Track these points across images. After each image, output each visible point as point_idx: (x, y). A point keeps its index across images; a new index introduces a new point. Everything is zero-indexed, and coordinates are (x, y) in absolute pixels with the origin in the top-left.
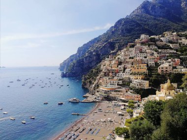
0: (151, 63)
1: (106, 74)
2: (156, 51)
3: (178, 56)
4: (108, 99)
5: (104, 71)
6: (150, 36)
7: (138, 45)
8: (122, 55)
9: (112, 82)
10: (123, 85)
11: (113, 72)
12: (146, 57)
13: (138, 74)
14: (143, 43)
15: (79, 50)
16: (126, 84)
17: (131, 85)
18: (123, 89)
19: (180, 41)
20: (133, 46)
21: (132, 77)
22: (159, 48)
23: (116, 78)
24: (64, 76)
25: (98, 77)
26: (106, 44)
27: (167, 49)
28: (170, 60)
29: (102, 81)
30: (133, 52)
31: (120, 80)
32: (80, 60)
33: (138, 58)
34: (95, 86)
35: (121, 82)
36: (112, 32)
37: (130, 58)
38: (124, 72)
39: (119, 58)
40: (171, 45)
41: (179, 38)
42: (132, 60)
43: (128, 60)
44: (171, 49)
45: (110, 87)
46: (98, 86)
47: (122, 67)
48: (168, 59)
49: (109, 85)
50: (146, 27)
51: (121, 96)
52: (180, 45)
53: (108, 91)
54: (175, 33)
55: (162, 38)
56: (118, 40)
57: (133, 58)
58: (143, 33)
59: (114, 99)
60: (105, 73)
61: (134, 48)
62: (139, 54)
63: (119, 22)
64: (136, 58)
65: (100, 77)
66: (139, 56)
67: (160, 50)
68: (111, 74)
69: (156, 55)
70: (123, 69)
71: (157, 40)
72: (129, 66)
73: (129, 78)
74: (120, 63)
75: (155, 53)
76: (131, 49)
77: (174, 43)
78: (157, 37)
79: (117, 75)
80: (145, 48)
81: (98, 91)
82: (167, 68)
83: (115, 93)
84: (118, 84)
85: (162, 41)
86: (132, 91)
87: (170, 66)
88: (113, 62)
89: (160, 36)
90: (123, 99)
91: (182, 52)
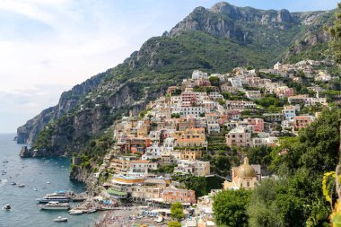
0: (214, 126)
1: (124, 150)
2: (222, 104)
3: (259, 114)
4: (127, 201)
5: (119, 142)
6: (209, 75)
7: (188, 91)
8: (157, 110)
9: (137, 165)
10: (162, 171)
11: (138, 145)
12: (202, 115)
13: (190, 148)
14: (196, 88)
15: (65, 97)
16: (165, 168)
17: (176, 171)
18: (159, 179)
19: (261, 86)
20: (178, 93)
21: (177, 155)
22: (226, 97)
23: (145, 157)
24: (27, 155)
25: (107, 157)
26: (123, 88)
27: (240, 99)
28: (246, 121)
29: (115, 164)
30: (179, 104)
31: (154, 161)
32: (66, 119)
33: (188, 117)
34: (100, 175)
35: (156, 164)
36: (137, 63)
37: (172, 117)
38: (160, 145)
39: (150, 116)
40: (247, 92)
41: (259, 79)
42: (177, 121)
43: (169, 120)
44: (248, 100)
45: (132, 175)
46: (107, 175)
47: (156, 133)
48: (242, 120)
49: (131, 172)
50: (202, 57)
51: (156, 195)
52: (262, 92)
53: (129, 186)
54: (253, 71)
55: (230, 79)
56: (147, 79)
57: (178, 116)
58: (196, 68)
59: (141, 201)
60: (123, 147)
61: (181, 97)
62: (191, 108)
64: (183, 117)
65: (112, 157)
66: (190, 111)
67: (228, 102)
68: (134, 149)
69: (220, 109)
70: (159, 138)
71: (223, 83)
72: (171, 131)
73: (171, 157)
74: (153, 126)
75: (219, 106)
76: (174, 99)
77: (252, 89)
78: (222, 77)
79: (148, 151)
80: (202, 97)
81: (107, 187)
82: (241, 136)
83: (143, 189)
84: (149, 171)
85: (230, 84)
86: (177, 183)
87: (247, 131)
88: (140, 124)
89: (228, 75)
90: (160, 200)
91: (265, 105)
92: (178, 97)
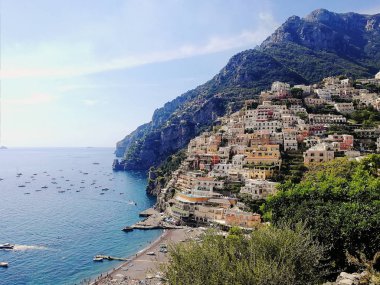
0: (291, 143)
1: (192, 166)
2: (303, 117)
3: (349, 130)
4: (191, 221)
5: (189, 159)
6: (292, 86)
7: (265, 104)
8: (229, 124)
9: (202, 182)
10: (226, 191)
11: (206, 162)
12: (279, 130)
13: (260, 166)
14: (275, 101)
15: (157, 114)
16: (231, 188)
17: (243, 190)
18: (225, 200)
19: (355, 98)
20: (254, 106)
21: (246, 173)
22: (310, 110)
23: (211, 174)
24: (118, 168)
25: (176, 173)
26: (208, 103)
27: (327, 113)
28: (331, 137)
29: (181, 181)
30: (254, 118)
31: (220, 179)
32: (153, 135)
33: (262, 132)
34: (168, 191)
35: (221, 183)
36: (222, 78)
37: (246, 132)
38: (230, 161)
39: (223, 132)
40: (336, 105)
41: (353, 90)
42: (249, 136)
43: (241, 136)
44: (336, 113)
45: (197, 194)
46: (173, 191)
47: (226, 150)
48: (327, 136)
49: (195, 190)
51: (219, 216)
52: (355, 105)
53: (192, 204)
54: (346, 81)
55: (317, 91)
56: (232, 94)
57: (251, 132)
58: (277, 80)
59: (204, 222)
60: (192, 162)
61: (257, 110)
62: (266, 123)
63: (237, 58)
64: (257, 133)
65: (180, 172)
66: (266, 127)
67: (311, 116)
68: (202, 165)
69: (301, 124)
70: (228, 155)
71: (307, 95)
72: (241, 148)
73: (240, 176)
74: (224, 142)
75: (299, 121)
76: (249, 112)
77: (343, 101)
78: (306, 88)
79: (215, 168)
80: (280, 110)
81: (171, 204)
82: (322, 155)
83: (207, 209)
84: (214, 190)
85: (317, 96)
86: (242, 205)
87: (329, 149)
88: (210, 139)
89: (315, 86)
90: (223, 222)
91: (359, 120)
92: (253, 111)
